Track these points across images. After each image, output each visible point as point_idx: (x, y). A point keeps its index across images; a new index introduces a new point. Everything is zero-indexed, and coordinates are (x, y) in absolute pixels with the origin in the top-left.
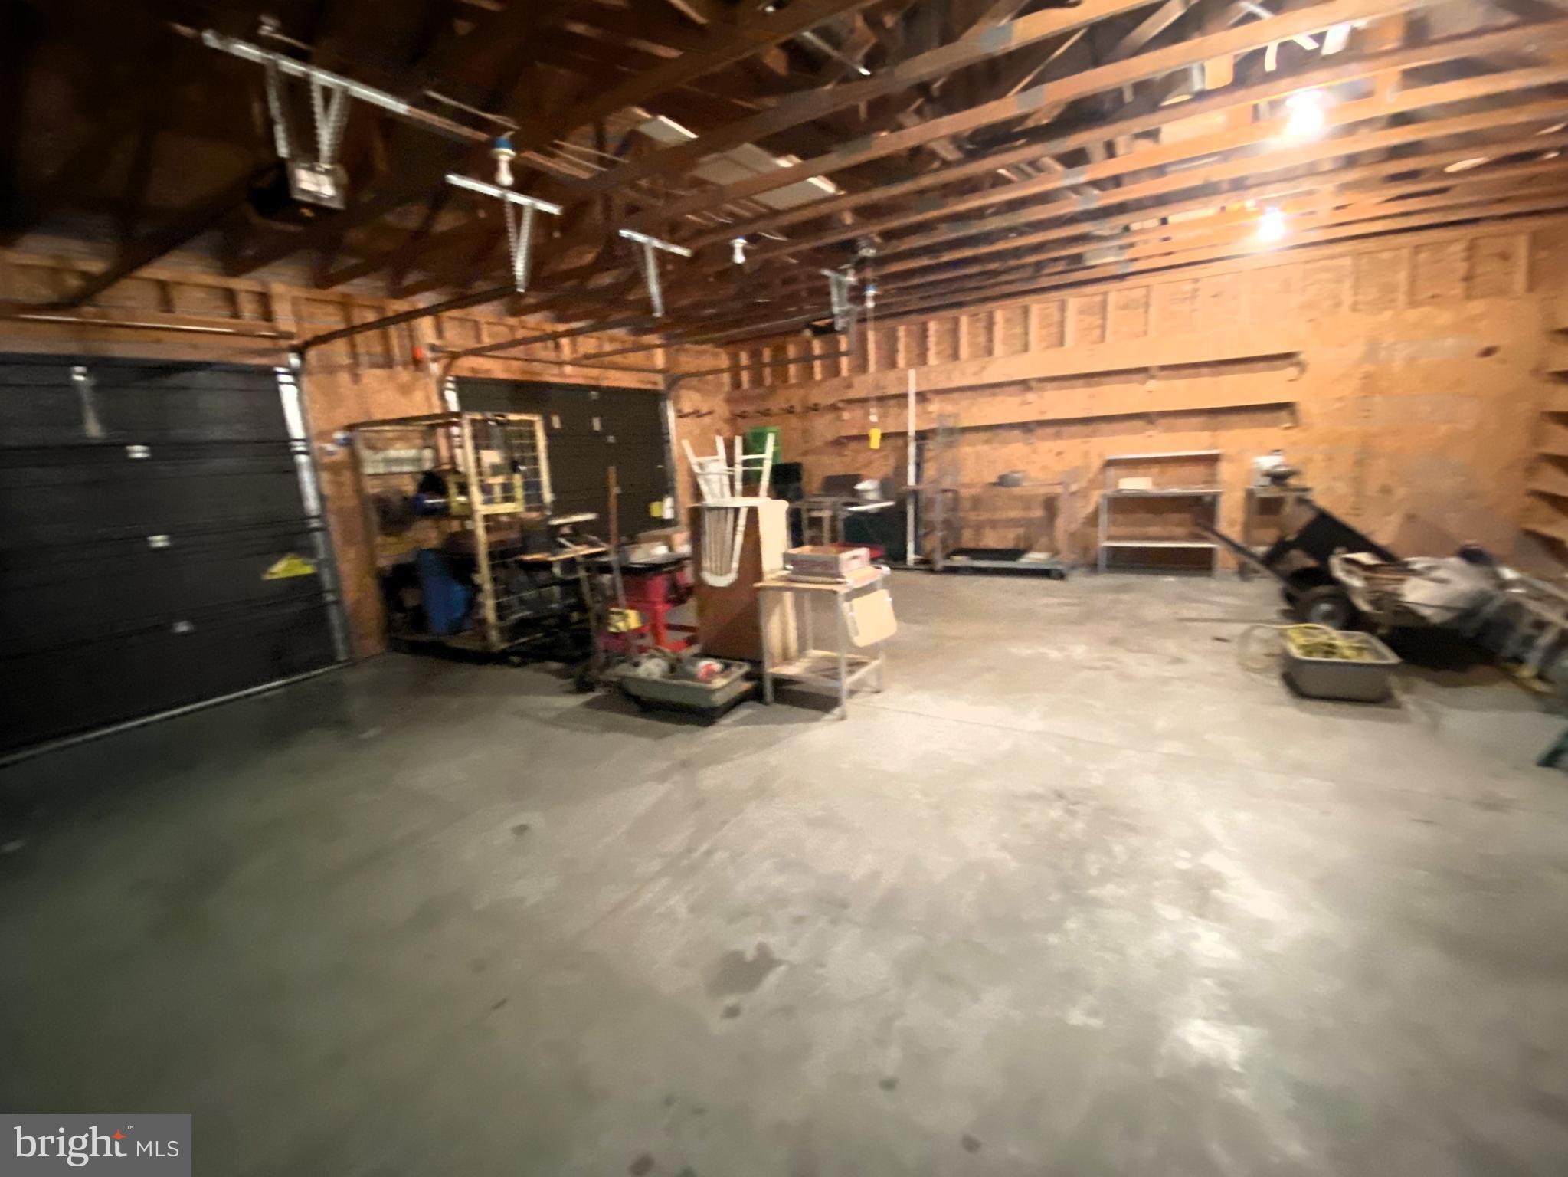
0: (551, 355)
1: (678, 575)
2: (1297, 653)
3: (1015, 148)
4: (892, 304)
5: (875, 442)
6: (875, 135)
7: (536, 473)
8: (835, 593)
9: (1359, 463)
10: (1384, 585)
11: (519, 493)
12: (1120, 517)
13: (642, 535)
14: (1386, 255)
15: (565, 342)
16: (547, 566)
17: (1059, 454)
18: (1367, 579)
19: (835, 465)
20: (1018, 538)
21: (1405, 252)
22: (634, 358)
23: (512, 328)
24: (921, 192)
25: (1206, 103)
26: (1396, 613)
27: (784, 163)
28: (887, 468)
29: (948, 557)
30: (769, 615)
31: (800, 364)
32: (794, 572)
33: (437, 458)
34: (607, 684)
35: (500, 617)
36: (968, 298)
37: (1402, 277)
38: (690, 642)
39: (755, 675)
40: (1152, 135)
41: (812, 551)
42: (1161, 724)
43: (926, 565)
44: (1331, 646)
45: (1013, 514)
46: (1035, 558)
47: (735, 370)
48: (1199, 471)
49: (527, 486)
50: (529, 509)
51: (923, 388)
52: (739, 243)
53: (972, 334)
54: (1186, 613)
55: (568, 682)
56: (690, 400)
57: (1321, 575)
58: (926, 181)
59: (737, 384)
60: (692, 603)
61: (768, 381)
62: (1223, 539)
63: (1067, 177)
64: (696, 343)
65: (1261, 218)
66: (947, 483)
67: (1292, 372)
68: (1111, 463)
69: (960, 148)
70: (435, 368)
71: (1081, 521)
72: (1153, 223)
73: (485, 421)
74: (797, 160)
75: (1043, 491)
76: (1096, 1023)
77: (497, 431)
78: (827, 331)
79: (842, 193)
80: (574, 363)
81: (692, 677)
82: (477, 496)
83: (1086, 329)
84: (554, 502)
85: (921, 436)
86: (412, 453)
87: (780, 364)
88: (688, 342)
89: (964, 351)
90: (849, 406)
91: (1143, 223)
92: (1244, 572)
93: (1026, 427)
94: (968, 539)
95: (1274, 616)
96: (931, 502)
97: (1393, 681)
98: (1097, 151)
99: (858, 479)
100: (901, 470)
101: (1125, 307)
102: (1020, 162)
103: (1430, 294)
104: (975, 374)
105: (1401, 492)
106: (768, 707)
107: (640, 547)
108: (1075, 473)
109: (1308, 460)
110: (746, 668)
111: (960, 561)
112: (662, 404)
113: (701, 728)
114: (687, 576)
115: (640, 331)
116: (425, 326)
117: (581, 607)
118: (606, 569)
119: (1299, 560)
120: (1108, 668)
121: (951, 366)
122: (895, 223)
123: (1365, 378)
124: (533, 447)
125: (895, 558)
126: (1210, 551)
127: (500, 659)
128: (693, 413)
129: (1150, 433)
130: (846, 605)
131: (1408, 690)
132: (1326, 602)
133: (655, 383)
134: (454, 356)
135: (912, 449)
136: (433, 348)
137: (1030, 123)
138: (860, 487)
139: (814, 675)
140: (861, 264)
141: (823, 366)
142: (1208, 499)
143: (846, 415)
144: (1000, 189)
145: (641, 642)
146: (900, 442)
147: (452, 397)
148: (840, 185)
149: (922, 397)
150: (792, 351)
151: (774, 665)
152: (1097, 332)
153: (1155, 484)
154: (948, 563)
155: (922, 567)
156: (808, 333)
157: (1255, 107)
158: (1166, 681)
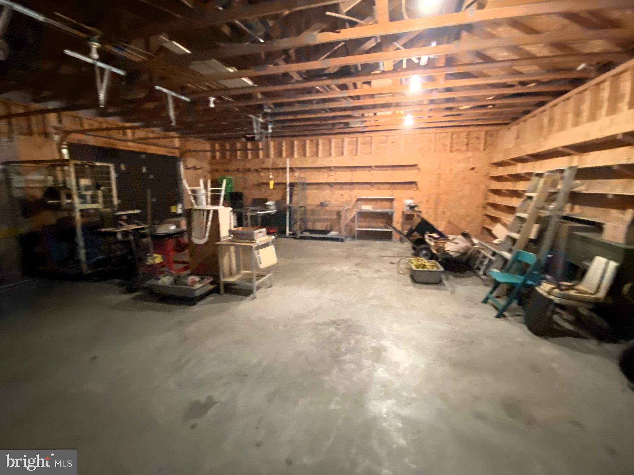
0: (121, 136)
1: (181, 239)
2: (414, 268)
3: (322, 80)
4: (280, 132)
5: (272, 186)
6: (268, 65)
7: (110, 190)
8: (251, 247)
9: (436, 204)
10: (440, 244)
11: (101, 200)
12: (362, 219)
13: (165, 221)
14: (444, 134)
15: (129, 132)
16: (115, 234)
17: (342, 195)
18: (435, 242)
19: (257, 194)
20: (327, 226)
21: (450, 134)
22: (163, 142)
23: (100, 122)
24: (288, 90)
25: (386, 75)
26: (443, 254)
27: (231, 70)
28: (279, 196)
29: (302, 233)
30: (223, 256)
31: (242, 152)
32: (234, 238)
33: (55, 180)
34: (144, 289)
35: (88, 259)
36: (309, 134)
37: (448, 142)
38: (186, 269)
39: (216, 282)
40: (369, 83)
41: (242, 229)
42: (371, 294)
43: (294, 235)
44: (424, 265)
45: (326, 217)
46: (333, 234)
47: (213, 151)
48: (387, 204)
49: (104, 196)
50: (105, 207)
51: (293, 166)
52: (212, 99)
53: (311, 148)
54: (382, 254)
55: (123, 289)
56: (191, 162)
57: (422, 241)
58: (289, 87)
59: (214, 157)
60: (187, 251)
61: (228, 157)
62: (394, 228)
63: (341, 93)
64: (195, 138)
65: (405, 117)
66: (301, 204)
67: (416, 171)
68: (359, 200)
69: (301, 76)
70: (56, 138)
71: (349, 220)
72: (371, 114)
73: (83, 165)
74: (236, 70)
75: (336, 208)
76: (338, 407)
77: (88, 171)
78: (253, 139)
79: (256, 85)
80: (132, 141)
81: (186, 284)
82: (76, 200)
83: (351, 150)
84: (119, 204)
85: (292, 185)
86: (41, 177)
87: (234, 150)
88: (192, 137)
89: (308, 153)
90: (263, 171)
91: (369, 114)
92: (401, 240)
93: (329, 184)
94: (310, 226)
95: (410, 255)
96: (296, 210)
97: (443, 277)
98: (351, 86)
99: (267, 200)
100: (284, 198)
101: (364, 144)
102: (325, 85)
103: (456, 148)
104: (312, 163)
105: (448, 214)
106: (221, 296)
107: (162, 226)
108: (347, 202)
109: (421, 202)
110: (211, 279)
111: (307, 234)
112: (178, 163)
113: (188, 306)
114: (185, 239)
115: (167, 130)
116: (52, 118)
117: (131, 252)
118: (144, 236)
119: (417, 236)
120: (355, 274)
121: (303, 158)
122: (279, 101)
123: (438, 175)
124: (109, 179)
125: (281, 233)
126: (391, 232)
127: (88, 278)
128: (192, 168)
129: (372, 189)
130: (256, 252)
131: (447, 279)
132: (425, 250)
133: (174, 153)
134: (68, 133)
135: (288, 190)
136: (56, 128)
137: (327, 72)
138: (267, 203)
139: (241, 281)
140: (265, 115)
141: (252, 154)
142: (390, 214)
143: (262, 174)
144: (318, 94)
145: (162, 269)
146: (284, 187)
147: (65, 151)
148: (255, 82)
149: (292, 169)
150: (238, 146)
151: (224, 277)
152: (354, 152)
153: (373, 208)
154: (302, 235)
155: (293, 236)
156: (243, 140)
157: (401, 80)
158: (374, 278)
